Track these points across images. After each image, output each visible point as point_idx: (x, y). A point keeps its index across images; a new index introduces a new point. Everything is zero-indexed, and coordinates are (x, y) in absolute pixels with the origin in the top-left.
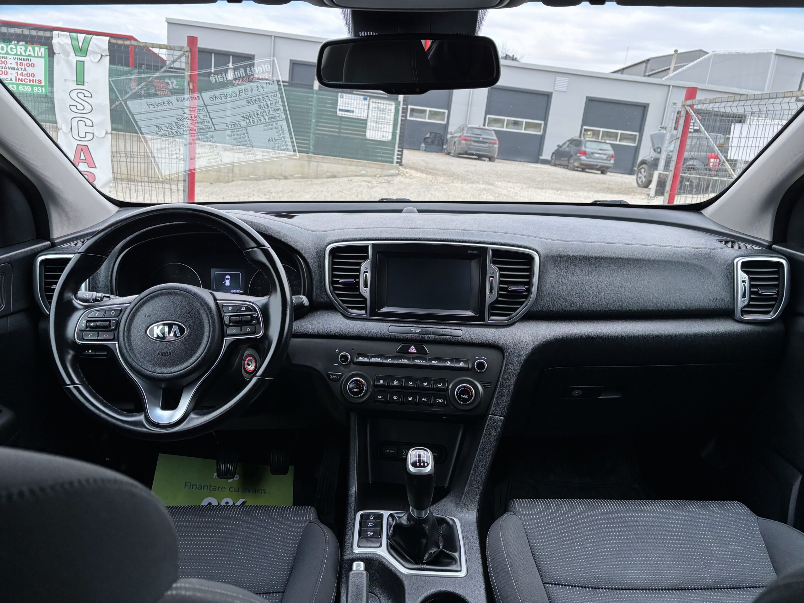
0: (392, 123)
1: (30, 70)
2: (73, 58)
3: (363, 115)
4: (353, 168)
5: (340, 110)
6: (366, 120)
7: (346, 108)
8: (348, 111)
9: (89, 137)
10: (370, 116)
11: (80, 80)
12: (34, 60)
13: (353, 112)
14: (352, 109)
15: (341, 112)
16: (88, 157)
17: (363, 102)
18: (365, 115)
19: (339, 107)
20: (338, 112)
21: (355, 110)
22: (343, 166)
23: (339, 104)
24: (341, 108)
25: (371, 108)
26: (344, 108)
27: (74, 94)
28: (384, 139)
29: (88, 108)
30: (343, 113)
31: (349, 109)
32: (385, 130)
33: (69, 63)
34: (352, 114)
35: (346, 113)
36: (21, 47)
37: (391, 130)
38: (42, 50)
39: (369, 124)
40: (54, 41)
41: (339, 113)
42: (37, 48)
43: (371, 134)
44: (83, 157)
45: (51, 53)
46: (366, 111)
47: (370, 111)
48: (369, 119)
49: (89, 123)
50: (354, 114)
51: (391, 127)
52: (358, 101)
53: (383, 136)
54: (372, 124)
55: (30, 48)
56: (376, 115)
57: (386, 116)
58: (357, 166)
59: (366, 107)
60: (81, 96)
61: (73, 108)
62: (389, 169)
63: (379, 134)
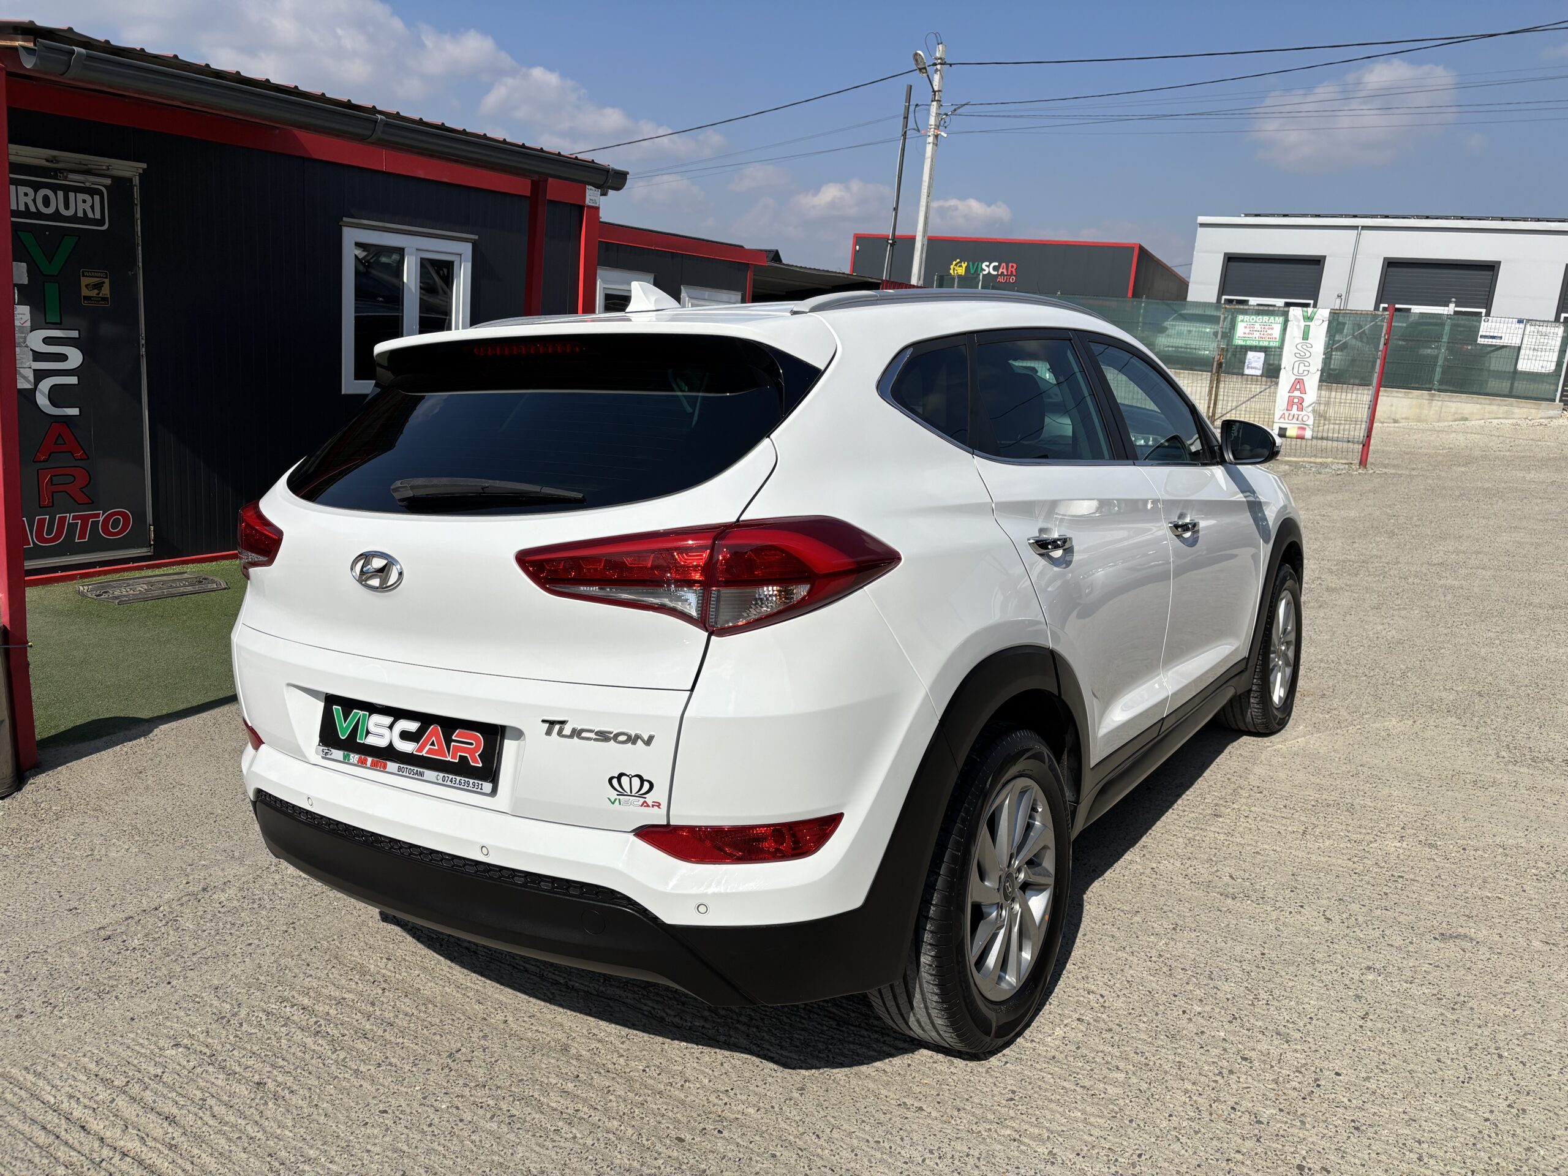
0: (1557, 349)
1: (1269, 332)
2: (1302, 324)
3: (1515, 341)
4: (1494, 408)
5: (1481, 337)
6: (1519, 348)
7: (1492, 334)
8: (1493, 337)
9: (1306, 373)
10: (1525, 342)
11: (1306, 337)
12: (1274, 326)
13: (1501, 338)
14: (1500, 335)
15: (1483, 340)
16: (1302, 387)
17: (1517, 325)
18: (1518, 342)
19: (1480, 334)
20: (1479, 339)
21: (1503, 335)
22: (1478, 406)
23: (1481, 329)
24: (1484, 334)
25: (1527, 332)
26: (1488, 334)
27: (1299, 347)
28: (1543, 371)
29: (1308, 354)
30: (1486, 340)
31: (1495, 335)
32: (1546, 359)
33: (1298, 326)
34: (1498, 341)
35: (1490, 340)
36: (1266, 318)
37: (1555, 359)
38: (1281, 319)
39: (1522, 352)
40: (1290, 313)
41: (1480, 341)
42: (1277, 318)
43: (1523, 365)
44: (1298, 387)
45: (1286, 321)
46: (1520, 336)
47: (1526, 338)
48: (1524, 346)
49: (1307, 364)
50: (1502, 341)
51: (1556, 355)
52: (1509, 325)
53: (1542, 367)
54: (1528, 351)
55: (1272, 318)
56: (1534, 340)
57: (1550, 341)
58: (1499, 405)
59: (1521, 332)
60: (1305, 347)
61: (1298, 355)
62: (1548, 410)
63: (1537, 365)
